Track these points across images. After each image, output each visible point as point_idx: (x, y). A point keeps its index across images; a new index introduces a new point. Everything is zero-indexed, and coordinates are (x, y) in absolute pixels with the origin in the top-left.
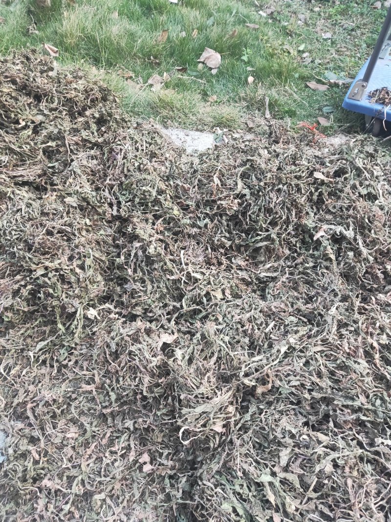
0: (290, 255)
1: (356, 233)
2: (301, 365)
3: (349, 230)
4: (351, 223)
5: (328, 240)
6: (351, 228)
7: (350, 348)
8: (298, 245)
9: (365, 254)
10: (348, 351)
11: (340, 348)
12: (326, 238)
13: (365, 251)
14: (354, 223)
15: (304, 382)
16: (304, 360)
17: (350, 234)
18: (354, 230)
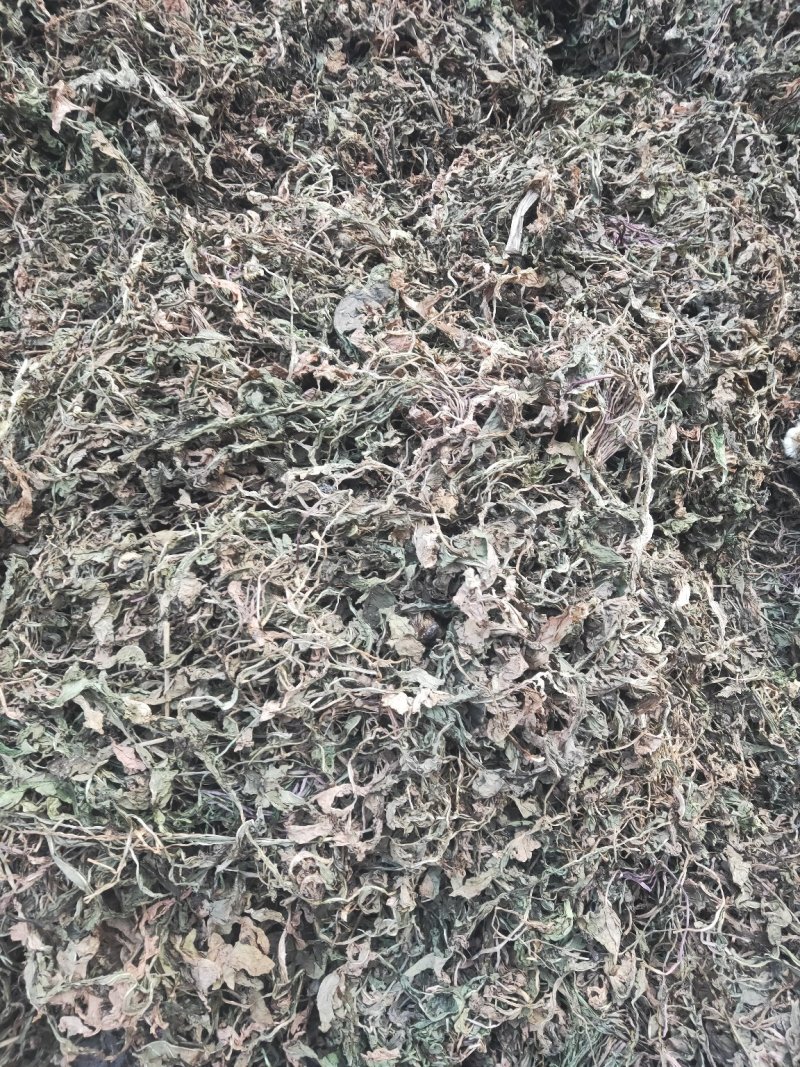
0: (28, 199)
1: (140, 72)
2: (78, 410)
3: (119, 68)
4: (117, 48)
5: (90, 118)
6: (124, 63)
7: (171, 319)
8: (35, 167)
9: (182, 114)
10: (169, 326)
11: (150, 328)
12: (85, 116)
13: (179, 107)
14: (126, 48)
15: (94, 445)
16: (80, 396)
17: (126, 77)
18: (134, 64)
